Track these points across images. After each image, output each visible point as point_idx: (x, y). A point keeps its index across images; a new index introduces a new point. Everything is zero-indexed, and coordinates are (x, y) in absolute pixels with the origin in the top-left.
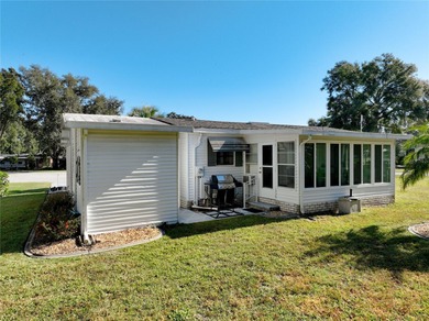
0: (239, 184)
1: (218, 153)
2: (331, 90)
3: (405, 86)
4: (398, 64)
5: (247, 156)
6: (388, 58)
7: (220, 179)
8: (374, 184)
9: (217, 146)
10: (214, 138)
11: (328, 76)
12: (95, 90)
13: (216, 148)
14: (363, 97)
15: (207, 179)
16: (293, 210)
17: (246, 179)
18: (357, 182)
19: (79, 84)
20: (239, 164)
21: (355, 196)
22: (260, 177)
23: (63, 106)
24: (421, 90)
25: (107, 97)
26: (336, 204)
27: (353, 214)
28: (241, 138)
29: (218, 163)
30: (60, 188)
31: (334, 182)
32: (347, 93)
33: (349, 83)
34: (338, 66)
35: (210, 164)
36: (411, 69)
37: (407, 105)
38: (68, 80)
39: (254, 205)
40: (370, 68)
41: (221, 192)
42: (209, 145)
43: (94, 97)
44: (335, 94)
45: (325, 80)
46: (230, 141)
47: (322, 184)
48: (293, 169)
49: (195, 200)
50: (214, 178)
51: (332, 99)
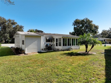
0: (52, 46)
1: (48, 40)
2: (74, 26)
3: (90, 25)
4: (89, 20)
5: (53, 40)
6: (87, 19)
7: (48, 45)
8: (76, 46)
9: (48, 38)
10: (47, 37)
11: (74, 22)
12: (16, 23)
13: (47, 39)
14: (81, 27)
15: (46, 45)
16: (61, 50)
17: (53, 45)
18: (73, 45)
19: (12, 21)
20: (52, 42)
21: (72, 48)
22: (56, 44)
23: (8, 27)
24: (93, 26)
25: (19, 25)
26: (68, 49)
27: (71, 51)
28: (52, 37)
29: (48, 42)
30: (13, 47)
31: (68, 45)
32: (78, 26)
33: (79, 24)
34: (76, 20)
35: (46, 42)
36: (91, 21)
37: (91, 29)
38: (9, 21)
39: (54, 49)
40: (83, 21)
41: (48, 47)
42: (46, 38)
43: (16, 25)
44: (75, 26)
45: (73, 23)
46: (50, 38)
47: (66, 45)
48: (61, 43)
49: (43, 48)
50: (47, 44)
51: (74, 28)
